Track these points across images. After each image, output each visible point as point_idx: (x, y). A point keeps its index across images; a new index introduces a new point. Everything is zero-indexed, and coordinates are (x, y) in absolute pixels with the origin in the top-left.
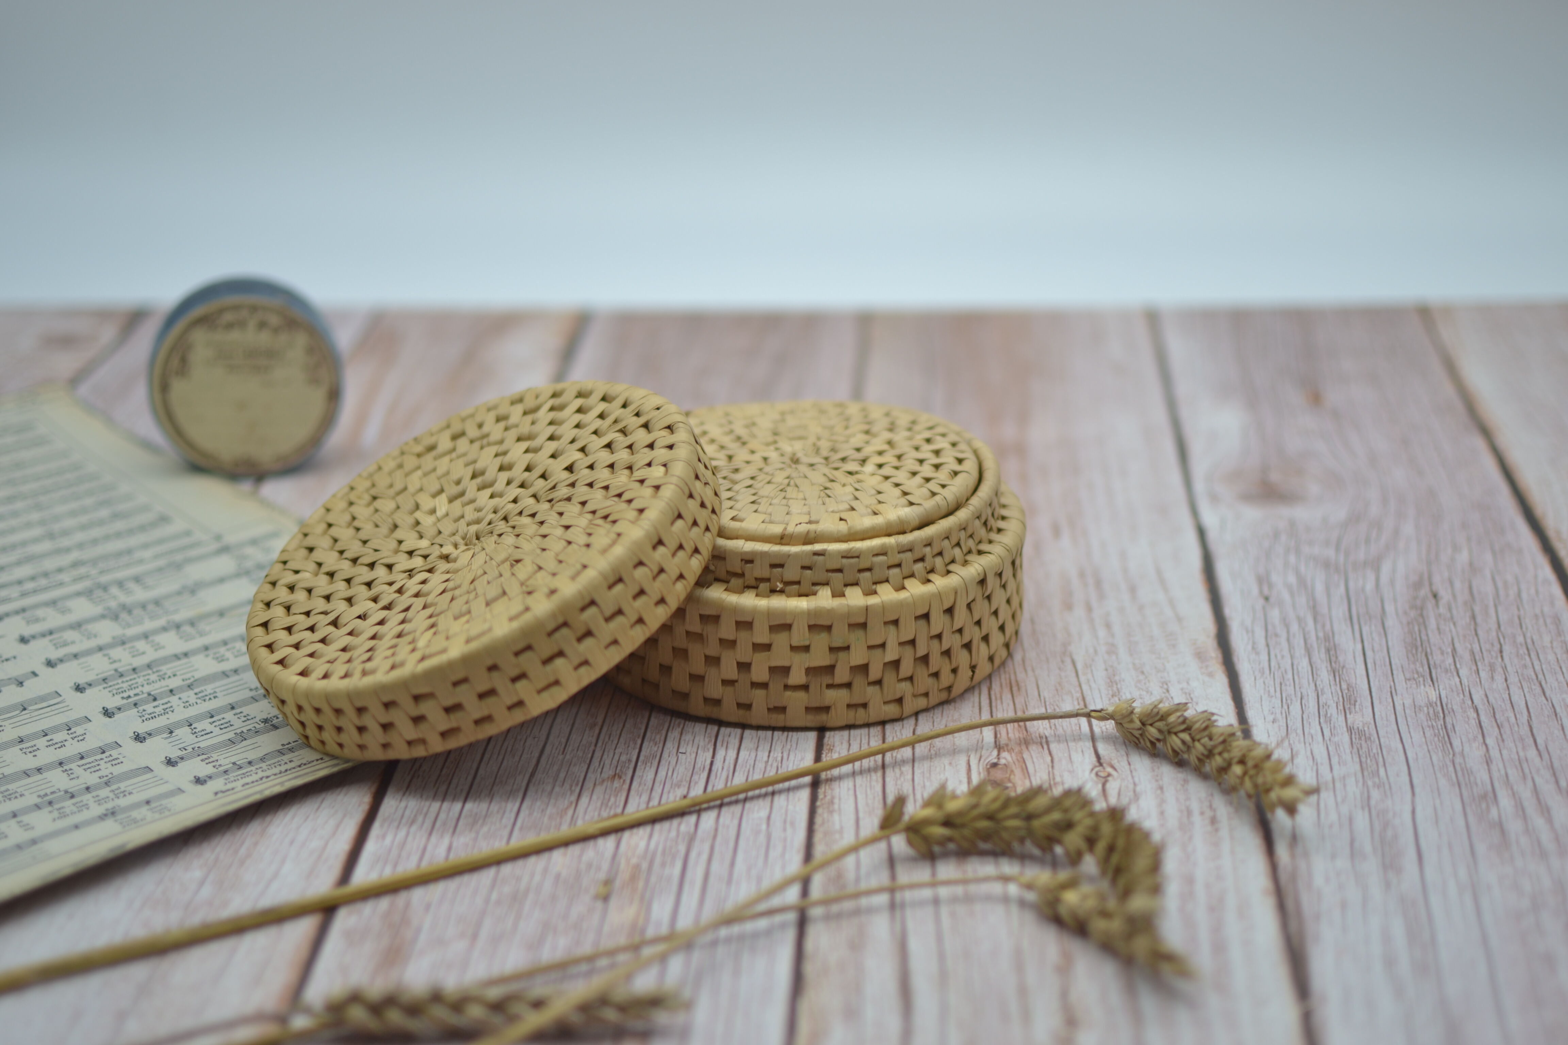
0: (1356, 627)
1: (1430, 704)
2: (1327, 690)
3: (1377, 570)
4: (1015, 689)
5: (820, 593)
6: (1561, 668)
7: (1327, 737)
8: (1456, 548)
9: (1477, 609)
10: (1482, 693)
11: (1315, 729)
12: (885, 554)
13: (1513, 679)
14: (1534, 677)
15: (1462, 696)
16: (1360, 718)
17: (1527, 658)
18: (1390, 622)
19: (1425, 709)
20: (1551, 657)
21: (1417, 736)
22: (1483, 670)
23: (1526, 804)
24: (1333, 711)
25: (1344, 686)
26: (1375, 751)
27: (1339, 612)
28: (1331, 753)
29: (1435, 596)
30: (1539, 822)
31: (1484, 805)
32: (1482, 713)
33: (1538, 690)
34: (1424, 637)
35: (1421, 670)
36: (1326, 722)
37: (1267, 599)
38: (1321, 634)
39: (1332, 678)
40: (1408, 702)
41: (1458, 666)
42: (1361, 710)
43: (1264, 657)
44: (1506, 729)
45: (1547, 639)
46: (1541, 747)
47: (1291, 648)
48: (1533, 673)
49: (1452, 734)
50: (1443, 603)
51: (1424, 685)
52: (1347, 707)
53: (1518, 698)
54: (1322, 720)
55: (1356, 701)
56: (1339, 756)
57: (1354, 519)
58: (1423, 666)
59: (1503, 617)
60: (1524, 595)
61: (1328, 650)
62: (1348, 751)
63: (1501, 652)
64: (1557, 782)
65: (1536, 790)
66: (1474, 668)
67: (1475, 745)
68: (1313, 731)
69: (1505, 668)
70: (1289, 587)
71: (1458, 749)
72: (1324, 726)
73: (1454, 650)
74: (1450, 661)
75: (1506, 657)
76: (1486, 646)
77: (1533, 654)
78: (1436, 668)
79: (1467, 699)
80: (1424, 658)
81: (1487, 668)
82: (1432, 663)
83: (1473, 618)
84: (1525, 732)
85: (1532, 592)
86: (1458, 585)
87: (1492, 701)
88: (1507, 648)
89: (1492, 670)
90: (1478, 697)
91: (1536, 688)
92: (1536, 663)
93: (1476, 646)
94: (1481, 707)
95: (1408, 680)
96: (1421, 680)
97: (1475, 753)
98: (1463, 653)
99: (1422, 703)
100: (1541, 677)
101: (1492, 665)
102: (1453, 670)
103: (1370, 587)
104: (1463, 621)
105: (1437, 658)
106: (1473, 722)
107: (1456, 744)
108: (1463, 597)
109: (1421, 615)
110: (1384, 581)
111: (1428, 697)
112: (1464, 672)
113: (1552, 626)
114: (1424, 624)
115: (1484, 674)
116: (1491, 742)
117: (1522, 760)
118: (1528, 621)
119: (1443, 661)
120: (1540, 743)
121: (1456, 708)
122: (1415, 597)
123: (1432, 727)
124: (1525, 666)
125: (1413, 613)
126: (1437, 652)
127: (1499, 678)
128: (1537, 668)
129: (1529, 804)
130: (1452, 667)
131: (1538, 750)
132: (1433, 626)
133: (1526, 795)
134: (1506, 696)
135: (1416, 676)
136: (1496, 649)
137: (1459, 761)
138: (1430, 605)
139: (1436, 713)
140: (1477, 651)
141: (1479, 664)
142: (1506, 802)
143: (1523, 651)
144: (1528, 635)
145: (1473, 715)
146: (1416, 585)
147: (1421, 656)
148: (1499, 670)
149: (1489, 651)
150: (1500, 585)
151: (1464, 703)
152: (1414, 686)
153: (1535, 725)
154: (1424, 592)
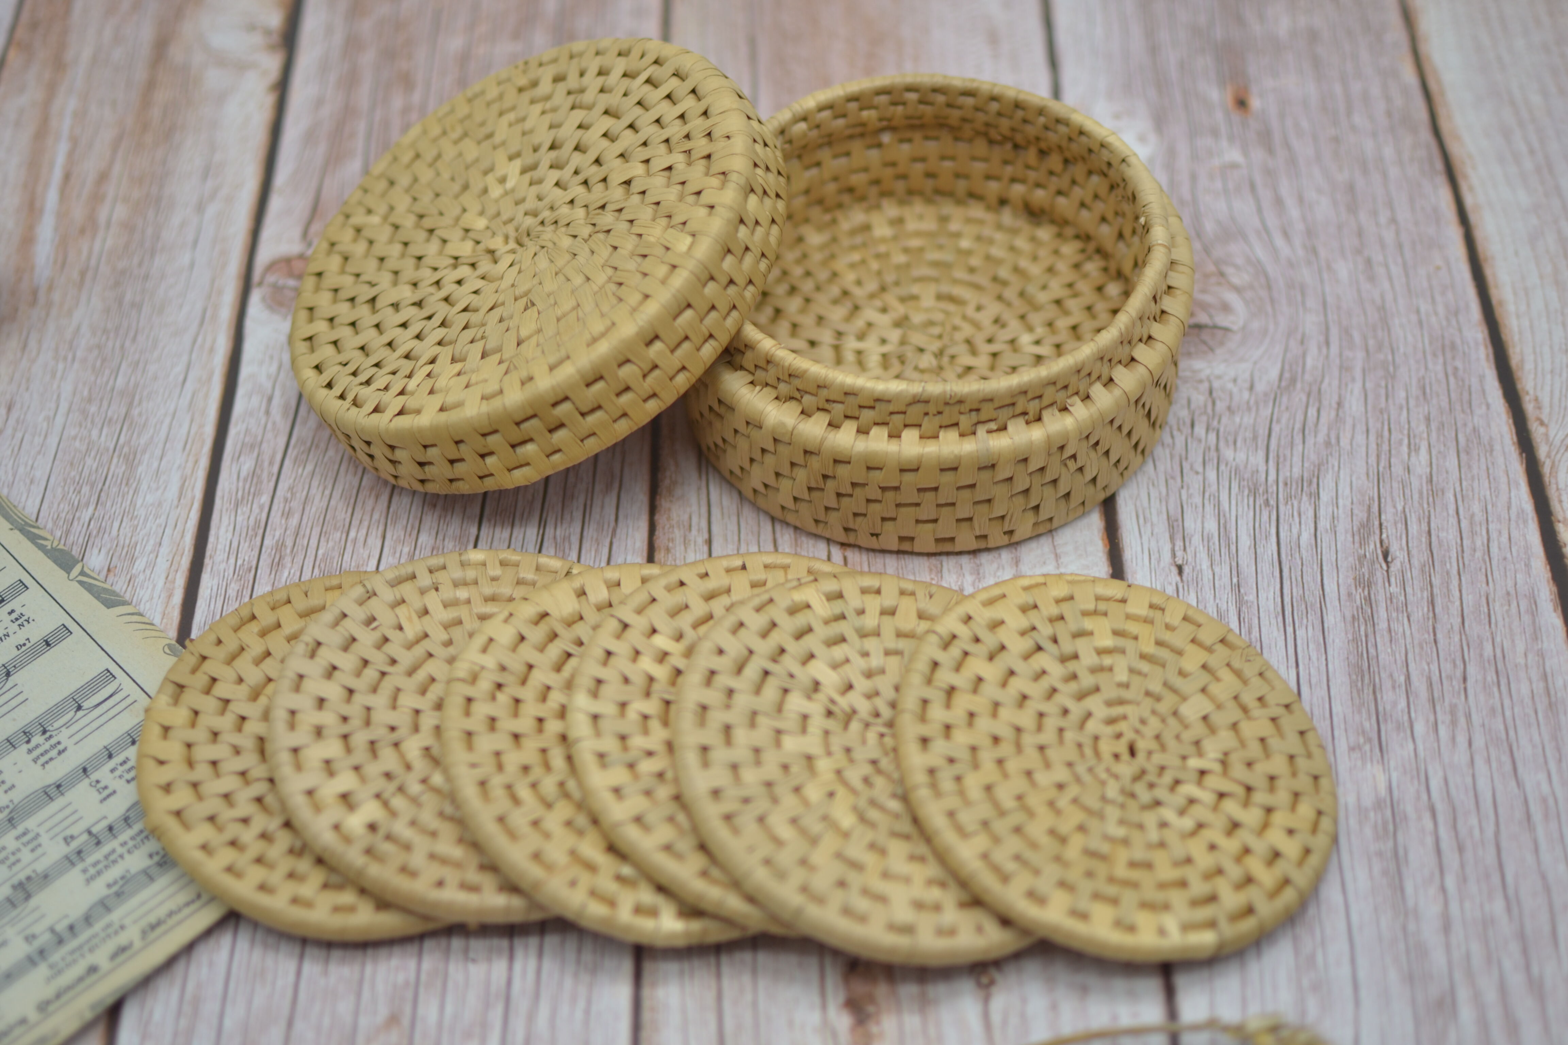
0: (1290, 630)
1: (1379, 805)
3: (1316, 499)
6: (1536, 712)
8: (1413, 448)
9: (1436, 581)
10: (1440, 774)
13: (1479, 741)
14: (1504, 736)
15: (1416, 782)
17: (1495, 690)
18: (1332, 619)
19: (1372, 814)
20: (1525, 690)
21: (1362, 874)
22: (1443, 722)
23: (1490, 1016)
27: (1269, 599)
29: (1386, 555)
31: (1440, 1022)
32: (1441, 819)
33: (1508, 767)
34: (1372, 651)
35: (1367, 725)
37: (1180, 569)
40: (1352, 799)
41: (1413, 715)
44: (1469, 854)
45: (1520, 647)
46: (1511, 891)
48: (1502, 727)
49: (1403, 869)
50: (1395, 567)
51: (1372, 761)
53: (1483, 784)
57: (1288, 380)
58: (1370, 719)
59: (1469, 599)
60: (1494, 550)
63: (1465, 680)
64: (1528, 967)
65: (1503, 989)
66: (1432, 718)
67: (1432, 890)
69: (1468, 716)
70: (1206, 539)
71: (1411, 903)
73: (1408, 677)
74: (1403, 704)
75: (1470, 692)
76: (1447, 667)
77: (1503, 681)
78: (1386, 721)
79: (1423, 788)
80: (1371, 697)
81: (1448, 718)
82: (1381, 709)
83: (1432, 603)
84: (1490, 858)
85: (1504, 539)
86: (1414, 528)
87: (1453, 791)
88: (1472, 671)
89: (1454, 723)
90: (1436, 783)
91: (1506, 758)
92: (1507, 702)
93: (1434, 667)
94: (1440, 807)
95: (1352, 749)
96: (1367, 747)
97: (1431, 909)
98: (1419, 685)
99: (1368, 801)
100: (1512, 733)
101: (1453, 711)
102: (1406, 724)
103: (1306, 537)
104: (1419, 611)
105: (1387, 696)
106: (1429, 840)
107: (1409, 889)
108: (1420, 557)
109: (1369, 600)
110: (1324, 523)
111: (1375, 788)
112: (1420, 728)
113: (1526, 618)
114: (1372, 620)
115: (1443, 731)
116: (1451, 882)
117: (1487, 923)
118: (1498, 608)
119: (1395, 704)
120: (1510, 879)
121: (1410, 809)
122: (1362, 558)
123: (1380, 854)
124: (1493, 710)
125: (1359, 595)
126: (1387, 684)
127: (1462, 739)
128: (1508, 713)
129: (1495, 1015)
130: (1406, 718)
131: (1506, 898)
132: (1382, 625)
133: (1491, 996)
134: (1469, 780)
135: (1362, 740)
136: (1459, 673)
137: (1412, 927)
138: (1379, 576)
139: (1385, 824)
140: (1435, 678)
141: (1438, 708)
142: (1466, 1013)
143: (1491, 677)
144: (1498, 640)
145: (1429, 825)
146: (1362, 532)
147: (1368, 691)
148: (1462, 721)
149: (1450, 678)
150: (1465, 524)
151: (1418, 798)
152: (1359, 763)
153: (1504, 844)
154: (1372, 547)
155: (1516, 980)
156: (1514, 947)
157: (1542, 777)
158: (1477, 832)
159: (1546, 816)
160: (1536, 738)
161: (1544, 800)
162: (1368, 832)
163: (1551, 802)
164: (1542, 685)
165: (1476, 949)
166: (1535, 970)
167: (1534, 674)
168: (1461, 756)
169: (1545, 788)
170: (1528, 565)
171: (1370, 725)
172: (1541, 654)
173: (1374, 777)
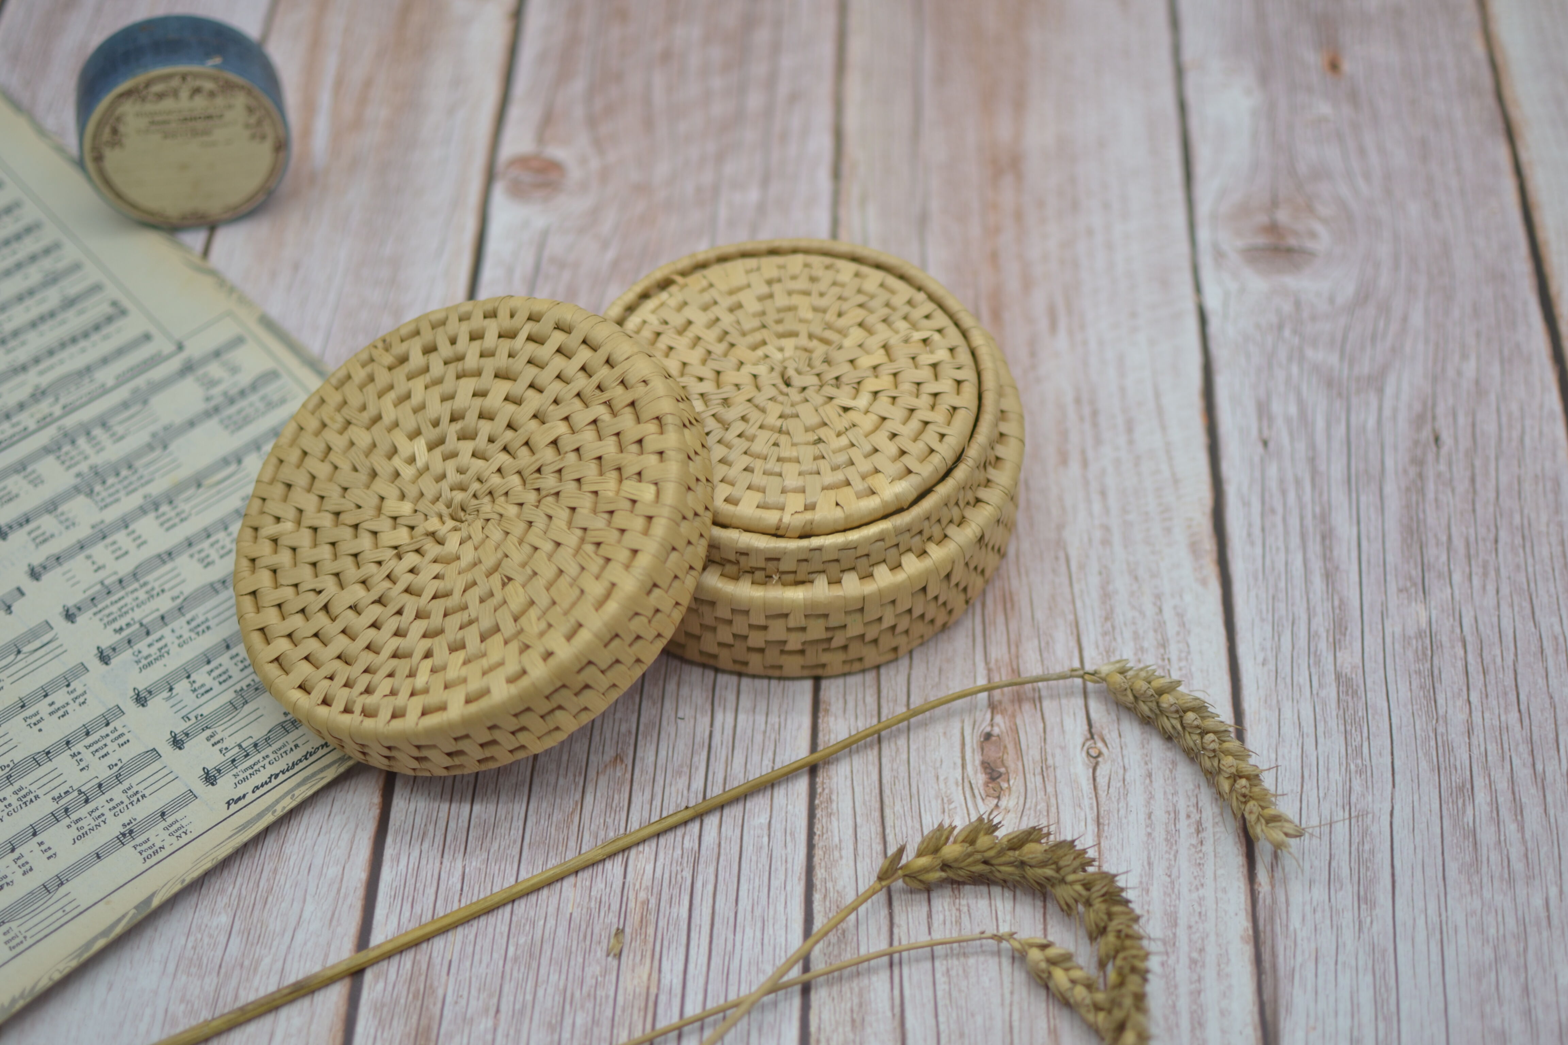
0: (1354, 495)
1: (1420, 635)
2: (1319, 610)
3: (1381, 391)
4: (1009, 605)
5: (816, 582)
6: (1553, 570)
7: (1315, 692)
8: (1464, 357)
9: (1478, 463)
10: (1472, 613)
11: (1302, 678)
12: (883, 540)
13: (1505, 590)
14: (1526, 587)
15: (1451, 619)
16: (1349, 659)
17: (1521, 551)
18: (1390, 488)
19: (1414, 642)
20: (1545, 552)
21: (1403, 688)
22: (1476, 574)
23: (1501, 800)
24: (1323, 645)
25: (1336, 603)
26: (1360, 714)
27: (1337, 470)
28: (1318, 717)
29: (1437, 439)
30: (1511, 828)
31: (1460, 802)
32: (1470, 648)
33: (1528, 611)
34: (1421, 516)
35: (1413, 573)
36: (1315, 664)
37: (1265, 443)
38: (1318, 510)
39: (1324, 588)
40: (1398, 630)
41: (1452, 567)
42: (1351, 644)
43: (1258, 551)
44: (1491, 677)
45: (1544, 518)
46: (1523, 707)
47: (1286, 533)
48: (1524, 580)
49: (1437, 685)
50: (1444, 450)
51: (1416, 601)
52: (1337, 637)
53: (1506, 624)
54: (1312, 661)
55: (1346, 629)
56: (1325, 722)
57: (1363, 297)
58: (1416, 568)
59: (1504, 479)
60: (1527, 440)
61: (1323, 538)
62: (1334, 713)
63: (1496, 541)
64: (1534, 765)
65: (1512, 779)
66: (1467, 570)
67: (1460, 703)
68: (1301, 681)
69: (1497, 570)
70: (1288, 420)
71: (1441, 712)
72: (1313, 670)
73: (1450, 538)
74: (1444, 558)
75: (1500, 551)
76: (1482, 531)
77: (1528, 545)
78: (1429, 570)
79: (1457, 624)
80: (1418, 552)
81: (1480, 571)
82: (1426, 561)
83: (1473, 480)
84: (1509, 681)
85: (1536, 433)
86: (1462, 420)
87: (1481, 627)
88: (1503, 535)
89: (1485, 574)
90: (1467, 621)
91: (1526, 605)
92: (1530, 561)
93: (1472, 531)
94: (1469, 639)
95: (1400, 591)
96: (1413, 590)
97: (1458, 717)
98: (1458, 544)
99: (1411, 631)
100: (1532, 585)
101: (1485, 565)
102: (1446, 574)
103: (1371, 423)
104: (1462, 486)
105: (1432, 552)
106: (1460, 664)
107: (1441, 701)
108: (1465, 443)
109: (1420, 476)
110: (1387, 412)
111: (1418, 622)
112: (1457, 577)
113: (1551, 496)
114: (1422, 492)
115: (1476, 581)
116: (1475, 697)
117: (1503, 729)
118: (1527, 487)
119: (1437, 558)
120: (1523, 697)
121: (1445, 640)
122: (1416, 443)
123: (1419, 672)
124: (1518, 567)
125: (1413, 471)
126: (1432, 542)
127: (1491, 588)
128: (1530, 570)
129: (1504, 800)
130: (1446, 569)
131: (1519, 711)
132: (1430, 495)
133: (1502, 785)
134: (1495, 619)
135: (1408, 584)
136: (1492, 536)
137: (1441, 729)
138: (1430, 457)
139: (1424, 649)
140: (1472, 539)
141: (1473, 562)
142: (1482, 797)
143: (1518, 540)
144: (1526, 512)
145: (1461, 653)
146: (1419, 421)
147: (1416, 548)
148: (1492, 574)
149: (1484, 540)
150: (1504, 420)
151: (1453, 631)
152: (1406, 602)
153: (1519, 671)
154: (1426, 434)
155: (1523, 773)
156: (1524, 749)
157: (1555, 620)
158: (1499, 660)
159: (1556, 651)
160: (1552, 590)
161: (1556, 638)
162: (1410, 654)
163: (1561, 639)
164: (1560, 549)
165: (1492, 748)
166: (1539, 767)
167: (1554, 540)
168: (1490, 600)
169: (1557, 629)
170: (1554, 455)
171: (1416, 573)
172: (1561, 525)
173: (1417, 613)
